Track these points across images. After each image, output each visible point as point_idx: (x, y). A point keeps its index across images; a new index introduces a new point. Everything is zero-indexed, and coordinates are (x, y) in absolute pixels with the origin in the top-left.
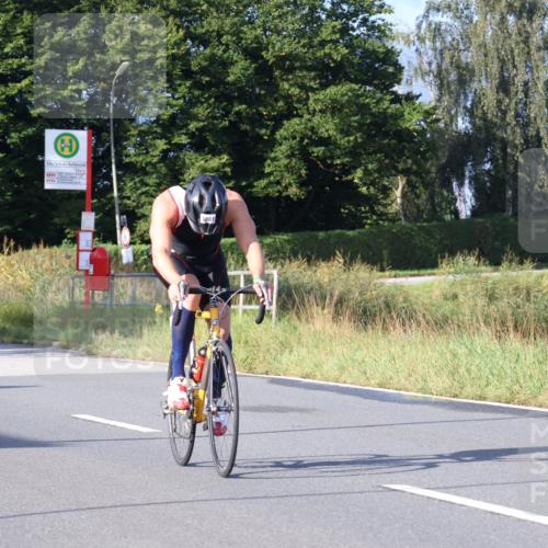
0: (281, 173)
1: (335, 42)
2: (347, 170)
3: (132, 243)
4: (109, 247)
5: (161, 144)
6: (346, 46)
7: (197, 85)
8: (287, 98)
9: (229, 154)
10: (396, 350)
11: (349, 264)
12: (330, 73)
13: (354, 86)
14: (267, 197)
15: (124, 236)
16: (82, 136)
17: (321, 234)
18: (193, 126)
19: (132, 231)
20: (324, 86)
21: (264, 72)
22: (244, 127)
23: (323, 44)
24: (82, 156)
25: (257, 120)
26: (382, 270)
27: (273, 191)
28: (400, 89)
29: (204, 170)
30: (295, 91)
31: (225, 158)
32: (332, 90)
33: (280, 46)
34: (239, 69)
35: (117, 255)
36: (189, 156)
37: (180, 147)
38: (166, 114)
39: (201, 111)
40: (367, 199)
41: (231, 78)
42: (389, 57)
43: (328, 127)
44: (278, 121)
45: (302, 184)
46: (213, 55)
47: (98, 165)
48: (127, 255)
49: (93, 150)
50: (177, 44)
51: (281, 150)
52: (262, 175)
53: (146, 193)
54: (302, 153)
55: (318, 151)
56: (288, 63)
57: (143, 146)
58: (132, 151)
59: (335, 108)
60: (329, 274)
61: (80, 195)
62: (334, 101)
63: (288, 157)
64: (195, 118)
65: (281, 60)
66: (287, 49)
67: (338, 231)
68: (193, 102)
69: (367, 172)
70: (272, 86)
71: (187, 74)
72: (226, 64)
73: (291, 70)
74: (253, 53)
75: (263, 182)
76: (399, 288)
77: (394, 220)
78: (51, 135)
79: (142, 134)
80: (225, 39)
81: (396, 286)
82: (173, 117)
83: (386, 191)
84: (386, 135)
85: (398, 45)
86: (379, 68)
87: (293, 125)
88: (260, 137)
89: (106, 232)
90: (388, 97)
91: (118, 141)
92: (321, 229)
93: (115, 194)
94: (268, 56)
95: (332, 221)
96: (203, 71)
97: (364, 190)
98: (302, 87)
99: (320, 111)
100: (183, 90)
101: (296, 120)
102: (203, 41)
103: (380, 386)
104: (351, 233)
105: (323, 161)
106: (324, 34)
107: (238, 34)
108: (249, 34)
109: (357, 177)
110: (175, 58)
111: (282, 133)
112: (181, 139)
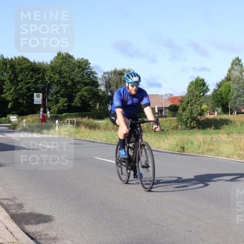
0: (77, 102)
1: (87, 79)
2: (89, 101)
3: (50, 114)
4: (45, 114)
5: (55, 96)
6: (89, 79)
7: (62, 86)
8: (78, 89)
9: (68, 98)
10: (96, 133)
11: (89, 118)
12: (86, 84)
13: (90, 87)
14: (74, 106)
15: (48, 112)
16: (41, 94)
18: (61, 93)
20: (85, 86)
21: (74, 84)
22: (70, 93)
23: (85, 79)
24: (41, 98)
25: (73, 92)
26: (95, 119)
28: (99, 88)
29: (63, 101)
31: (66, 99)
32: (87, 87)
33: (77, 79)
34: (70, 83)
35: (47, 116)
36: (60, 98)
37: (58, 97)
39: (62, 90)
40: (93, 107)
41: (68, 85)
42: (97, 82)
43: (85, 94)
44: (76, 93)
45: (81, 104)
47: (44, 100)
48: (49, 116)
49: (43, 97)
50: (58, 78)
51: (77, 98)
52: (73, 102)
53: (52, 105)
54: (81, 98)
55: (84, 98)
56: (79, 82)
58: (50, 97)
59: (87, 90)
60: (85, 120)
61: (40, 105)
62: (87, 89)
63: (79, 99)
65: (77, 82)
67: (87, 113)
68: (61, 89)
70: (76, 87)
71: (60, 83)
72: (67, 82)
74: (72, 80)
76: (98, 123)
77: (97, 111)
78: (35, 94)
79: (52, 94)
80: (67, 78)
82: (57, 91)
83: (96, 105)
84: (96, 96)
85: (99, 80)
86: (95, 84)
87: (79, 93)
88: (73, 95)
89: (45, 112)
90: (96, 89)
91: (47, 96)
92: (84, 112)
93: (47, 104)
94: (75, 81)
95: (86, 111)
96: (63, 83)
97: (92, 105)
98: (81, 86)
99: (85, 91)
100: (59, 86)
102: (63, 78)
104: (89, 113)
105: (85, 100)
106: (85, 77)
107: (69, 77)
108: (72, 77)
109: (91, 103)
110: (58, 81)
111: (77, 95)
112: (59, 95)
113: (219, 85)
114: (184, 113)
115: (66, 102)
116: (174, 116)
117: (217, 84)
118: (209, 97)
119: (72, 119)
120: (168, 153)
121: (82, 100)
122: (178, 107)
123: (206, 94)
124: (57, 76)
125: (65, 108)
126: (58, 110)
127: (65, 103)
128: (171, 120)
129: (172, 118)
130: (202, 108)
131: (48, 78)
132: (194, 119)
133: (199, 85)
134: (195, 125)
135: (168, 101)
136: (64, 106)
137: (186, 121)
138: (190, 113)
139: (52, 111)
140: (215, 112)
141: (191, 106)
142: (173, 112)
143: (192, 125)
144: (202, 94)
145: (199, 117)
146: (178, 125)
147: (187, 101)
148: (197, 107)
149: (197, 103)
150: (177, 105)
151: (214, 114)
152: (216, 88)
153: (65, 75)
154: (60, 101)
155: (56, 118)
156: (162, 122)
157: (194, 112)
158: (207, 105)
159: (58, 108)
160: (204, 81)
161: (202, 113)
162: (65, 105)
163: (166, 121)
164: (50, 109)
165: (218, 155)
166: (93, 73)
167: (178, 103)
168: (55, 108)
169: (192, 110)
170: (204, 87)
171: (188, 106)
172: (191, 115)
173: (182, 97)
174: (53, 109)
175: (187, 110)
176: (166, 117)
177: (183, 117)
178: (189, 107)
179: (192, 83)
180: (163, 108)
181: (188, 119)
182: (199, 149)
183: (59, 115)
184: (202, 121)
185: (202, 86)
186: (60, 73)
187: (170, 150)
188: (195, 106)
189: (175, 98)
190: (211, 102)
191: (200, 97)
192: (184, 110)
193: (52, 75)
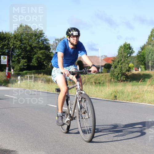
0: (34, 62)
1: (42, 45)
2: (43, 62)
3: (13, 71)
5: (17, 58)
6: (43, 45)
7: (22, 50)
8: (35, 52)
9: (27, 60)
10: (50, 86)
11: (43, 75)
12: (41, 49)
13: (44, 50)
15: (12, 70)
16: (6, 57)
17: (40, 71)
18: (22, 56)
19: (13, 70)
20: (40, 50)
21: (32, 48)
22: (29, 56)
24: (6, 59)
26: (48, 75)
27: (33, 65)
29: (23, 62)
30: (36, 51)
31: (26, 60)
32: (41, 51)
33: (34, 45)
34: (28, 48)
35: (11, 73)
36: (21, 60)
38: (18, 54)
39: (23, 54)
41: (27, 49)
42: (49, 47)
43: (41, 56)
44: (34, 55)
45: (37, 64)
46: (25, 46)
48: (13, 73)
50: (20, 44)
52: (31, 62)
53: (15, 65)
54: (37, 59)
55: (39, 59)
56: (35, 47)
57: (15, 58)
58: (13, 59)
59: (42, 53)
60: (41, 76)
62: (42, 52)
63: (35, 60)
64: (22, 54)
66: (35, 45)
67: (42, 70)
68: (22, 52)
69: (46, 62)
70: (33, 50)
71: (21, 48)
72: (27, 47)
73: (35, 48)
74: (30, 46)
75: (32, 63)
77: (50, 69)
78: (2, 57)
80: (26, 44)
81: (50, 78)
82: (19, 54)
83: (49, 65)
84: (48, 57)
87: (36, 56)
88: (31, 57)
89: (10, 70)
90: (49, 52)
92: (39, 70)
93: (11, 64)
94: (32, 46)
96: (24, 48)
97: (46, 65)
98: (37, 50)
99: (40, 54)
100: (20, 51)
101: (36, 55)
102: (24, 44)
103: (48, 91)
104: (43, 70)
105: (40, 60)
106: (40, 43)
107: (28, 43)
108: (30, 43)
109: (45, 63)
110: (19, 46)
111: (34, 57)
112: (20, 57)
113: (143, 48)
114: (116, 70)
115: (26, 63)
116: (108, 72)
117: (141, 48)
118: (134, 57)
119: (31, 76)
120: (104, 100)
121: (38, 61)
122: (111, 65)
123: (132, 55)
124: (19, 43)
125: (25, 67)
126: (20, 69)
127: (24, 63)
128: (106, 75)
129: (107, 74)
130: (129, 66)
131: (12, 44)
132: (123, 74)
133: (127, 48)
134: (124, 79)
135: (103, 61)
136: (24, 66)
137: (117, 76)
138: (121, 69)
139: (15, 69)
140: (139, 69)
141: (121, 64)
142: (108, 69)
143: (122, 79)
144: (129, 55)
145: (127, 73)
146: (111, 79)
147: (118, 60)
148: (126, 65)
149: (125, 62)
150: (110, 63)
151: (139, 70)
152: (140, 51)
153: (25, 42)
154: (21, 62)
155: (19, 75)
156: (99, 77)
157: (123, 69)
158: (133, 63)
159: (20, 67)
160: (130, 45)
161: (129, 70)
162: (25, 64)
163: (102, 76)
164: (13, 68)
165: (142, 102)
166: (46, 40)
167: (111, 62)
168: (17, 67)
169: (122, 67)
170: (130, 49)
171: (118, 64)
172: (121, 71)
173: (114, 58)
174: (16, 68)
175: (118, 67)
176: (102, 73)
177: (115, 73)
178: (120, 65)
179: (121, 47)
180: (99, 66)
181: (119, 74)
182: (128, 98)
183: (21, 72)
184: (130, 75)
185: (129, 49)
186: (21, 40)
187: (105, 99)
188: (124, 64)
189: (109, 58)
190: (136, 61)
191: (128, 57)
192: (116, 67)
193: (15, 42)
